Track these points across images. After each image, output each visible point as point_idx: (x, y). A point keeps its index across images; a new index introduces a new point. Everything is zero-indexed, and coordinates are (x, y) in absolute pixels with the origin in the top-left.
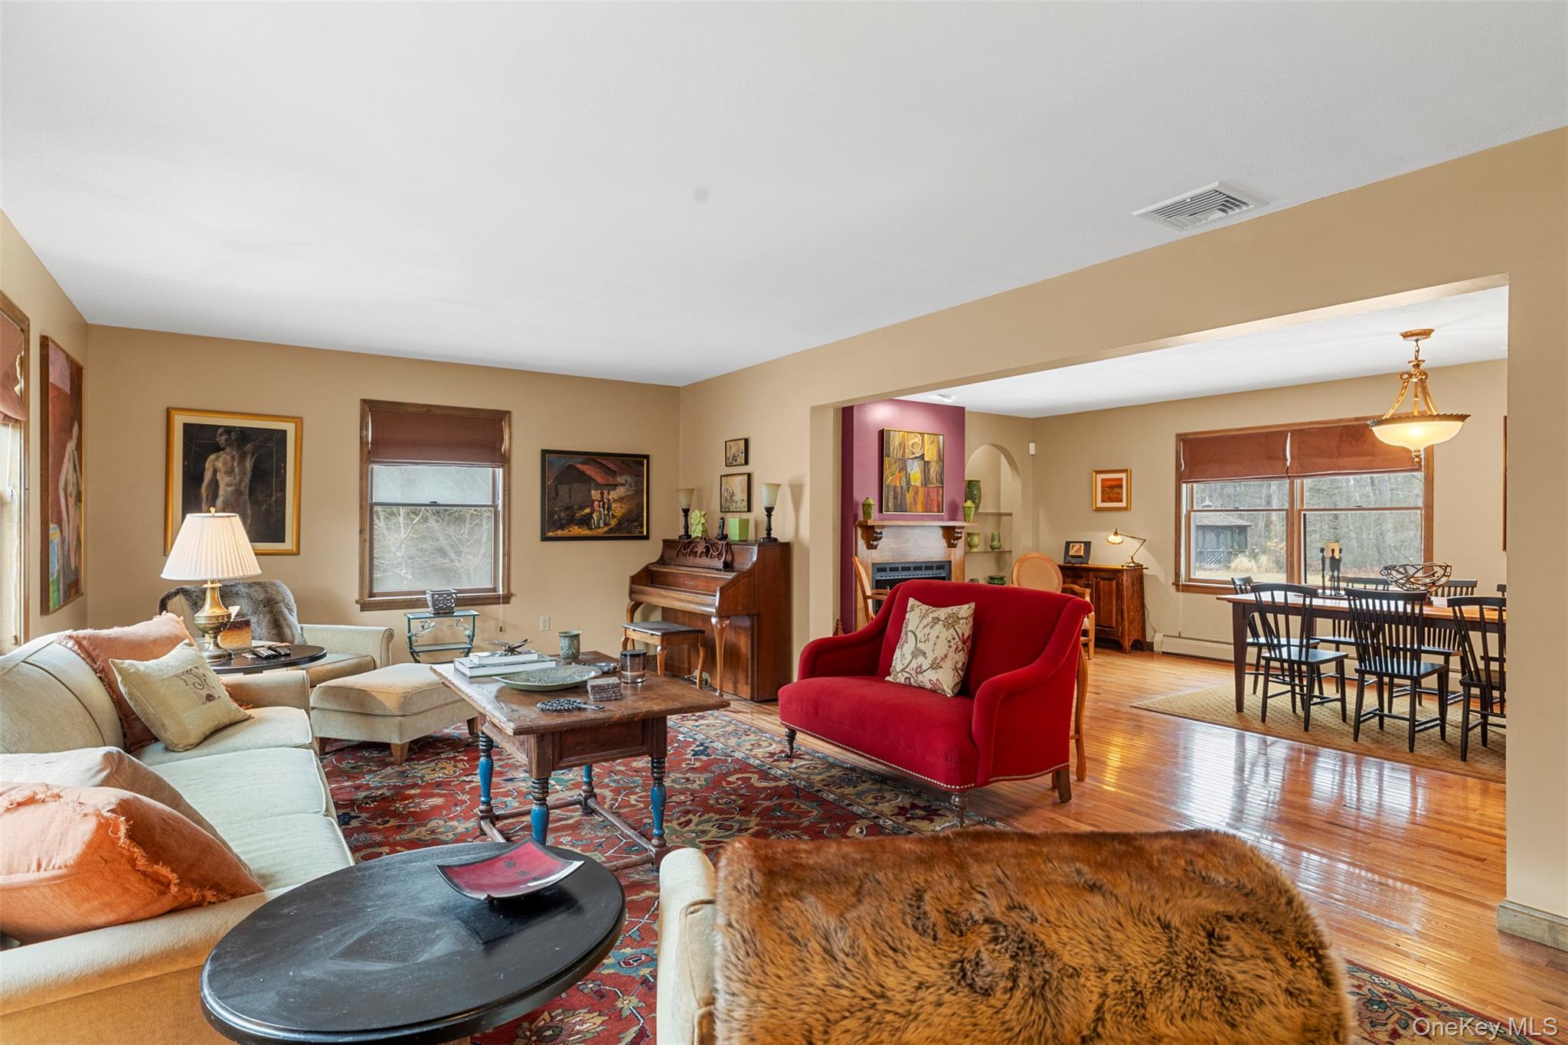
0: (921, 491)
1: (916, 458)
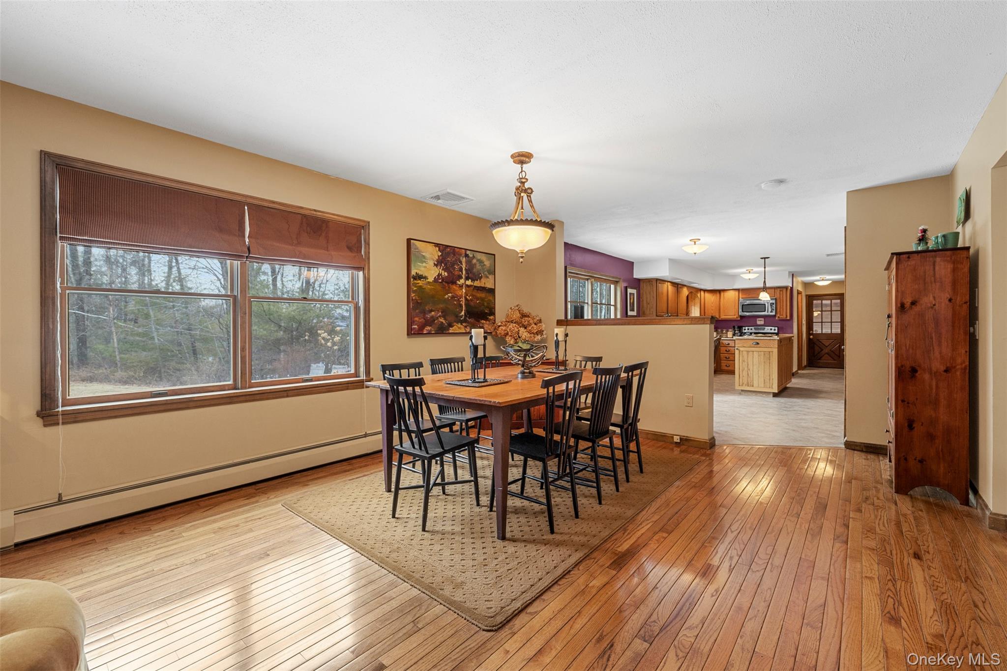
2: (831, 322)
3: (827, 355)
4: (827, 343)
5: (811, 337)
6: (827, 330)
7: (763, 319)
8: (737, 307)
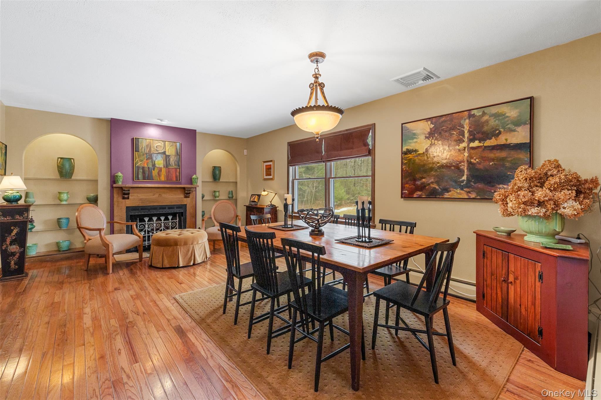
0: (164, 171)
1: (159, 153)
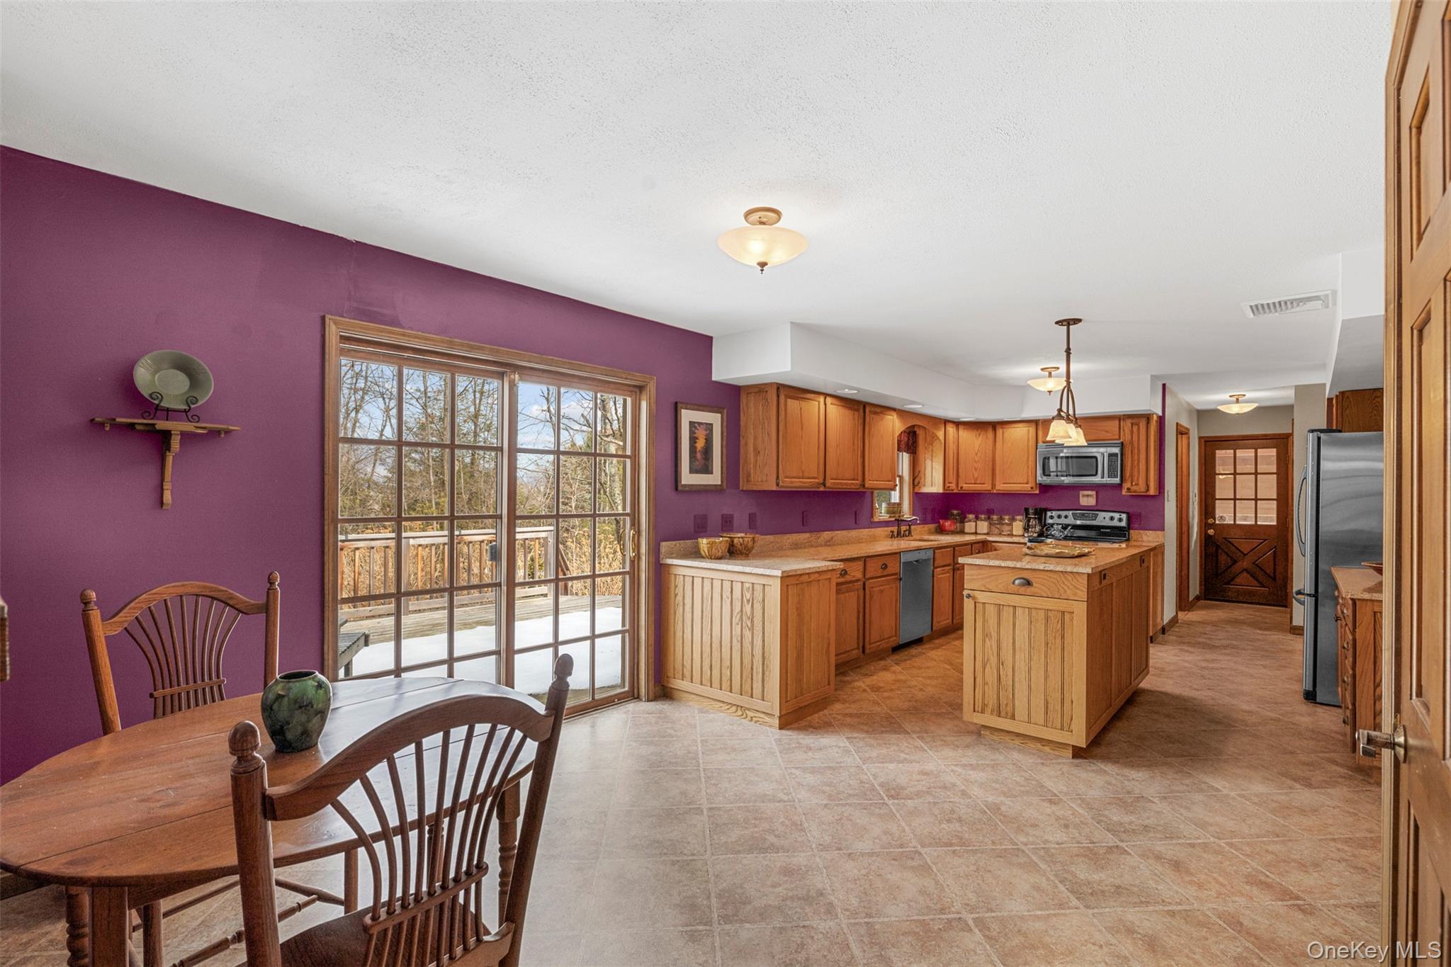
2: (1256, 500)
3: (1245, 574)
4: (1245, 546)
5: (1211, 532)
6: (1245, 517)
7: (1094, 493)
8: (1031, 463)
